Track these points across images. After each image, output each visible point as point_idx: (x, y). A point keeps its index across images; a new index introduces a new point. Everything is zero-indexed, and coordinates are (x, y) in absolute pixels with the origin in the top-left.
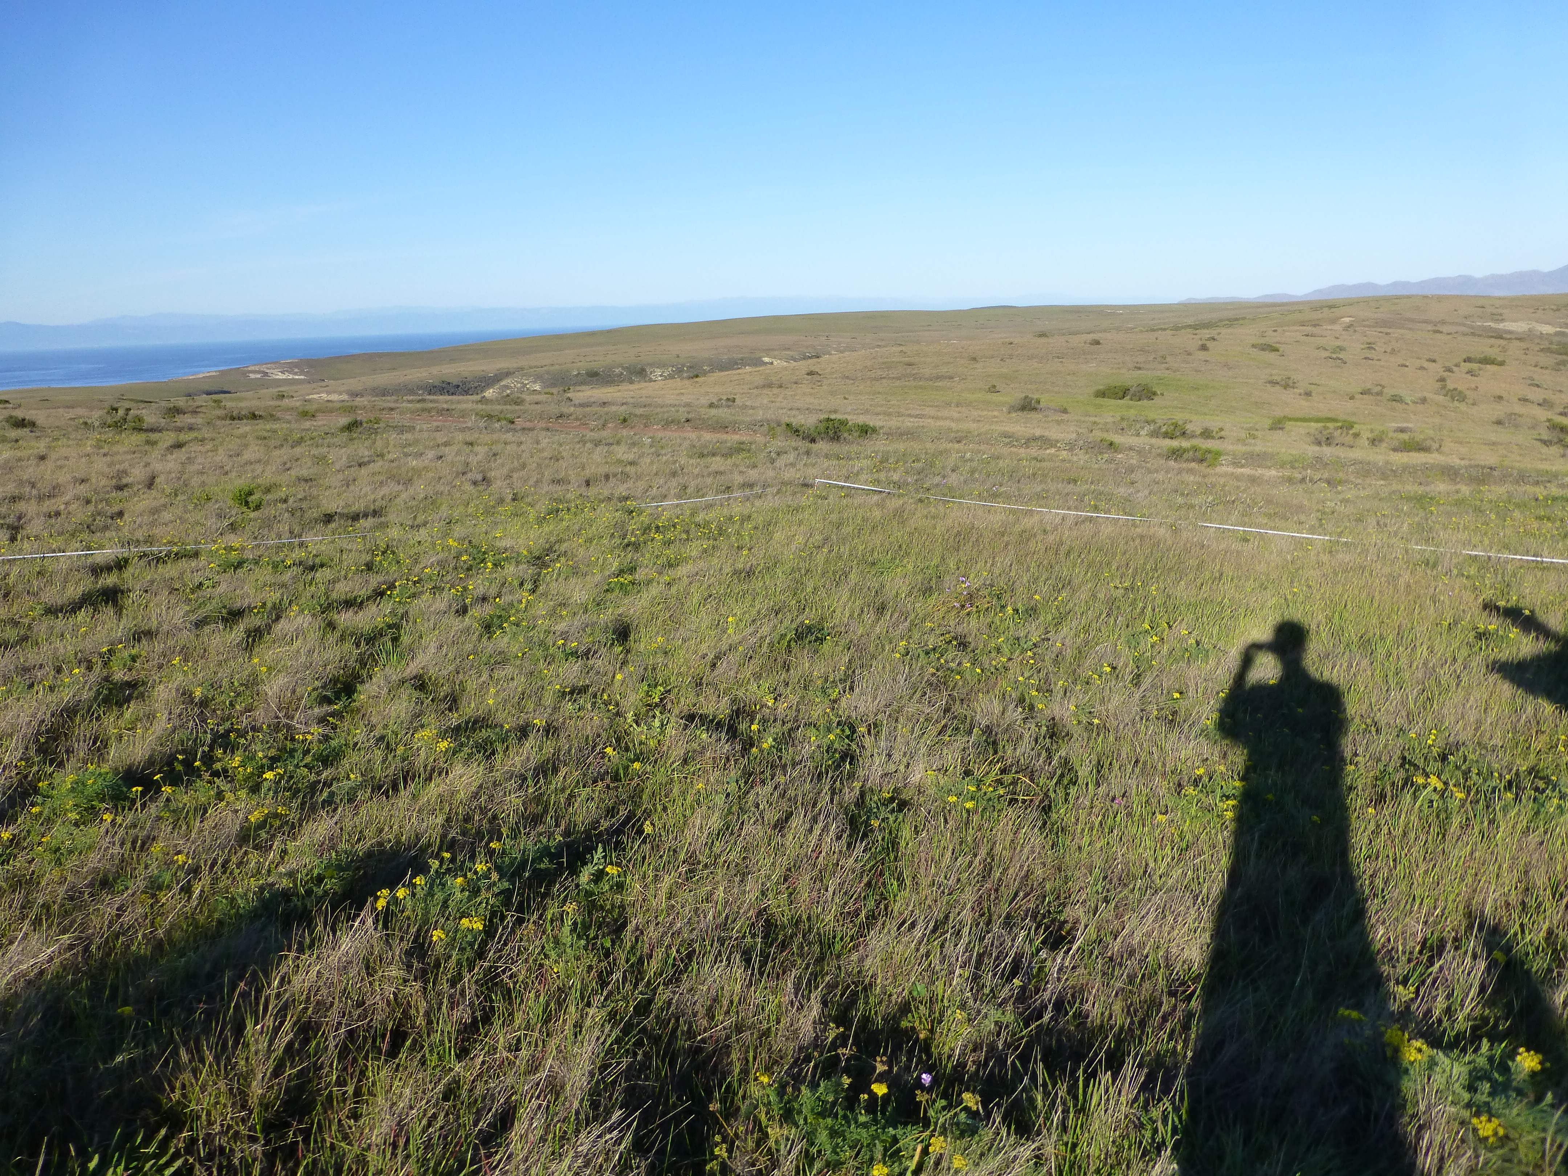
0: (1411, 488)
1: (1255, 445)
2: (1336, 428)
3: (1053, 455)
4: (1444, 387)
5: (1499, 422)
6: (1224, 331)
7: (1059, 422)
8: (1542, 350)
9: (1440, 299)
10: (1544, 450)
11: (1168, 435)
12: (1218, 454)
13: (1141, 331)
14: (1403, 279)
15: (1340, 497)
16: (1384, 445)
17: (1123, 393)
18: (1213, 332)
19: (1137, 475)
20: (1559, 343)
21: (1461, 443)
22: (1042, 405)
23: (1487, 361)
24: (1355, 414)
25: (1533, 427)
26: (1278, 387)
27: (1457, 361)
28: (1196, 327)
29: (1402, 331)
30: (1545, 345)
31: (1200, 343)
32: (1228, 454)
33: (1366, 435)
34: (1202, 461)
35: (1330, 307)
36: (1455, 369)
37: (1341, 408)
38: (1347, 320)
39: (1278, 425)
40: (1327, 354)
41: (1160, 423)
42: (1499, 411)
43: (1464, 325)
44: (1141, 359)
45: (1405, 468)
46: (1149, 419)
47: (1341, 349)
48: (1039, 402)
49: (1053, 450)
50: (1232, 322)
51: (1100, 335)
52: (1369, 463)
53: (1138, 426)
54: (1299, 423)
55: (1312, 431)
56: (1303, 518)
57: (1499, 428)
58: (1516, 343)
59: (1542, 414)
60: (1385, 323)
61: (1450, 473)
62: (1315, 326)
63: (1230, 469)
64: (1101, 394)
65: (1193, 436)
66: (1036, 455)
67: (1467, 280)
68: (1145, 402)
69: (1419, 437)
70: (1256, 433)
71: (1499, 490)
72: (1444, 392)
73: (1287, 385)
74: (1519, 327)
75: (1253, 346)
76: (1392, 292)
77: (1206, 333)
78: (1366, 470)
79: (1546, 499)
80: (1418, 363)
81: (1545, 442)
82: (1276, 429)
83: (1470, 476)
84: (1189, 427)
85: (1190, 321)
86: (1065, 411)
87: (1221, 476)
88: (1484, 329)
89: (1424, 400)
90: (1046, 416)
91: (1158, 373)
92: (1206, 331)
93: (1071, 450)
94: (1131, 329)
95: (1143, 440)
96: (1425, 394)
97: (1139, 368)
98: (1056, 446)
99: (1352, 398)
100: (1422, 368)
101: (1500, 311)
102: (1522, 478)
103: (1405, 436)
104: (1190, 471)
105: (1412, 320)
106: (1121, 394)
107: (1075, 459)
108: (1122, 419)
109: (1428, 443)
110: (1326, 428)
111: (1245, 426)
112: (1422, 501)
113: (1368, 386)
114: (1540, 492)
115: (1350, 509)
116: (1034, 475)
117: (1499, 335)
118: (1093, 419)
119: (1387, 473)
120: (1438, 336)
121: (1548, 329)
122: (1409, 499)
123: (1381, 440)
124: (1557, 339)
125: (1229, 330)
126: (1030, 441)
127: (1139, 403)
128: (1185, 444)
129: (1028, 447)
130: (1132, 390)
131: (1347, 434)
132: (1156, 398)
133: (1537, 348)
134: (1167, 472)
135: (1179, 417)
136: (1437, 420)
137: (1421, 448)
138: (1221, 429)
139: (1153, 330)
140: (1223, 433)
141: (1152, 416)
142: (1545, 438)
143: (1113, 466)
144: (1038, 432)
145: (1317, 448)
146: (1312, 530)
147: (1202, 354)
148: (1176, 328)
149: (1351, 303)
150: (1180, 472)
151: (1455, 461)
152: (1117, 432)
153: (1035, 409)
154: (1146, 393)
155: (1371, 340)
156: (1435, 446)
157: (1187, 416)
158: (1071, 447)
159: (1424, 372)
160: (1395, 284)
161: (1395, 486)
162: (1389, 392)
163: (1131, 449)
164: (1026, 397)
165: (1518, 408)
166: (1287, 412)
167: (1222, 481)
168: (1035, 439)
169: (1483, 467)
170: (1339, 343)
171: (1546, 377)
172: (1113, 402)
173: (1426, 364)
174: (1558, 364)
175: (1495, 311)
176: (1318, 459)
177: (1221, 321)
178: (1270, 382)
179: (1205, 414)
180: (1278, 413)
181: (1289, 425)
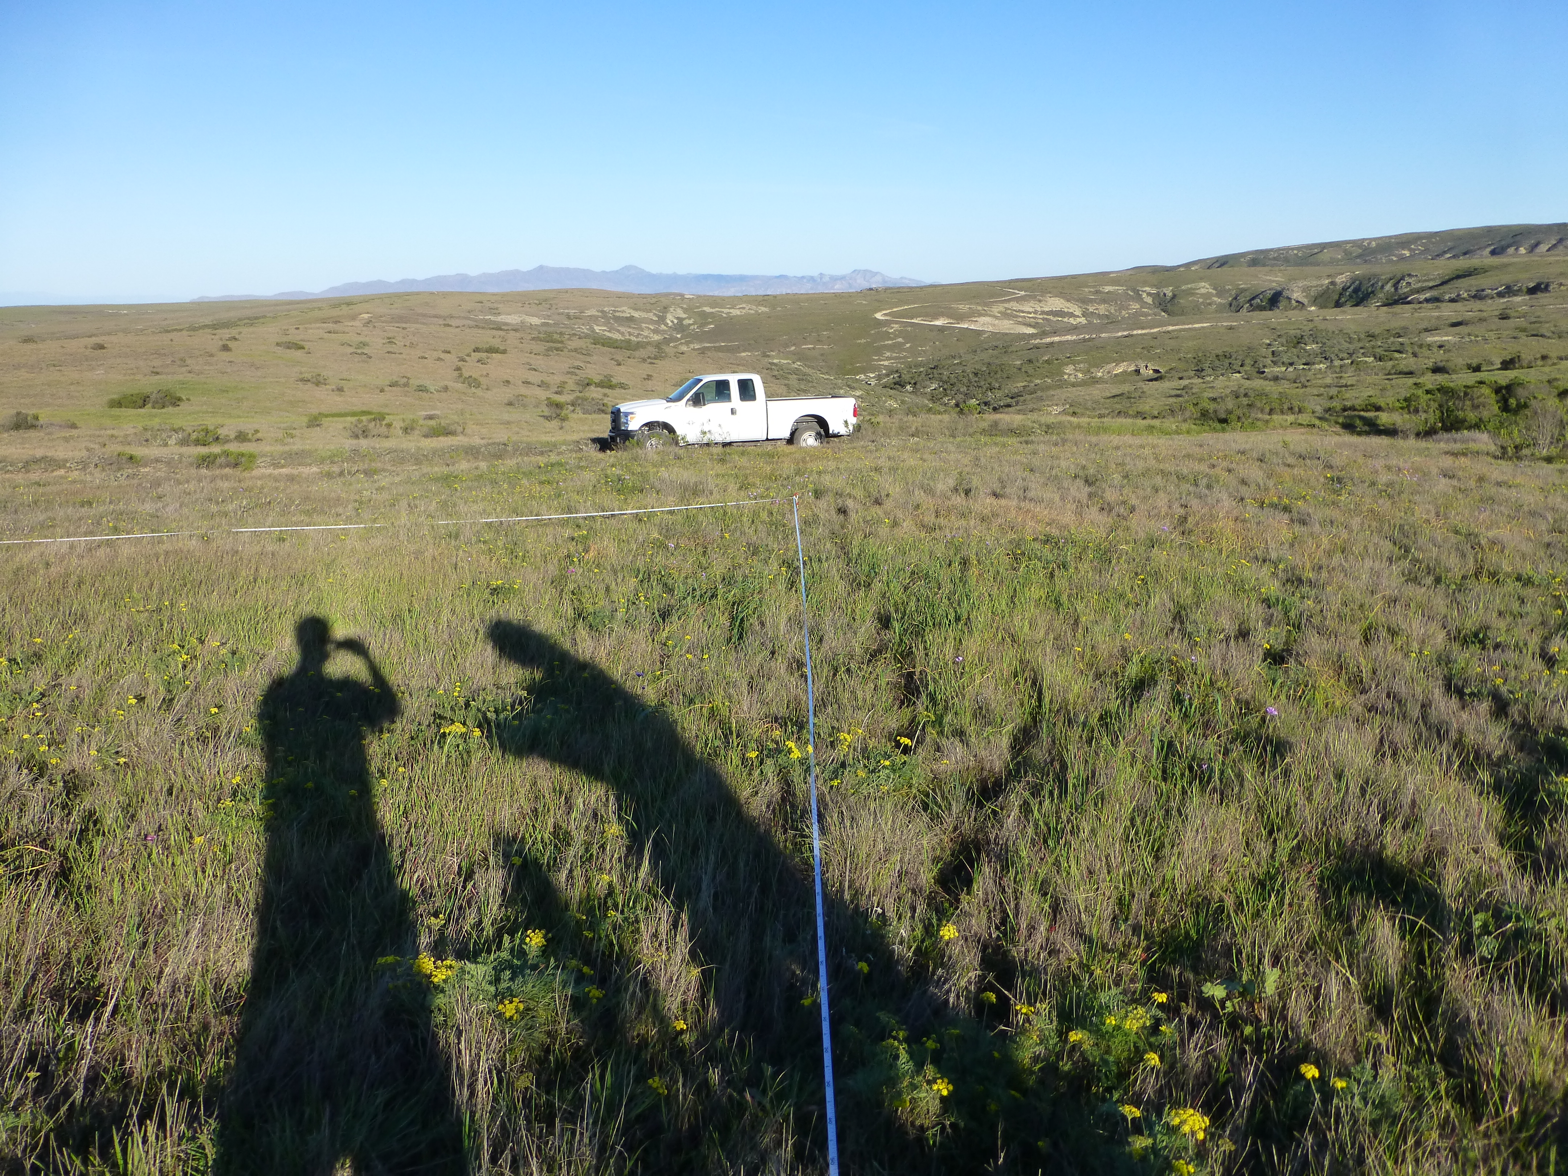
0: (439, 470)
1: (294, 444)
2: (370, 421)
3: (62, 477)
4: (461, 376)
5: (510, 404)
6: (245, 330)
7: (66, 440)
8: (533, 339)
9: (445, 295)
10: (547, 424)
11: (198, 442)
12: (252, 457)
13: (153, 333)
14: (410, 277)
15: (376, 485)
16: (417, 432)
17: (144, 401)
18: (234, 332)
19: (165, 488)
20: (546, 333)
21: (481, 424)
22: (42, 421)
23: (491, 350)
24: (387, 406)
25: (536, 406)
26: (310, 385)
27: (467, 351)
28: (215, 327)
29: (418, 326)
30: (535, 334)
31: (221, 343)
32: (265, 455)
33: (398, 425)
34: (236, 465)
35: (348, 304)
36: (467, 358)
37: (374, 401)
38: (366, 316)
39: (314, 422)
40: (352, 350)
41: (189, 430)
42: (508, 393)
43: (469, 319)
44: (157, 363)
45: (435, 452)
46: (176, 426)
47: (365, 344)
48: (36, 418)
49: (62, 472)
50: (252, 321)
51: (103, 338)
52: (402, 451)
53: (164, 435)
54: (336, 419)
55: (348, 425)
56: (340, 510)
57: (510, 408)
58: (512, 333)
59: (543, 394)
60: (401, 319)
61: (472, 452)
62: (336, 322)
63: (270, 471)
64: (118, 404)
65: (227, 441)
66: (37, 479)
67: (464, 278)
68: (170, 409)
69: (443, 422)
70: (294, 432)
71: (511, 463)
72: (461, 379)
73: (318, 382)
74: (513, 319)
75: (278, 344)
76: (402, 289)
77: (226, 333)
78: (400, 458)
79: (546, 466)
80: (436, 354)
81: (547, 418)
82: (313, 426)
83: (489, 452)
84: (222, 432)
85: (208, 321)
86: (74, 426)
87: (260, 478)
88: (487, 322)
89: (446, 389)
90: (50, 434)
91: (181, 377)
92: (226, 331)
93: (84, 469)
94: (142, 330)
95: (173, 450)
96: (446, 383)
97: (157, 373)
98: (64, 467)
99: (382, 391)
100: (439, 359)
101: (496, 305)
102: (529, 450)
103: (432, 423)
104: (226, 478)
105: (424, 315)
106: (141, 402)
107: (89, 478)
108: (145, 429)
109: (453, 428)
110: (360, 421)
111: (282, 425)
112: (447, 480)
113: (395, 378)
114: (542, 461)
115: (385, 495)
116: (35, 502)
117: (498, 327)
118: (109, 432)
119: (419, 459)
120: (447, 329)
121: (535, 321)
122: (436, 480)
123: (413, 429)
124: (544, 329)
125: (251, 329)
126: (28, 465)
127: (163, 410)
128: (216, 449)
129: (28, 471)
130: (153, 397)
131: (381, 425)
132: (181, 404)
133: (530, 337)
134: (200, 481)
135: (210, 422)
136: (460, 406)
137: (447, 432)
138: (257, 431)
139: (168, 331)
140: (259, 435)
141: (178, 423)
142: (546, 414)
143: (135, 482)
144: (39, 453)
145: (355, 442)
146: (349, 520)
147: (225, 355)
148: (193, 329)
149: (367, 300)
150: (213, 479)
151: (477, 441)
152: (141, 445)
153: (33, 427)
154: (168, 399)
155: (390, 335)
156: (459, 429)
157: (220, 421)
158: (84, 465)
159: (442, 363)
160: (403, 282)
161: (426, 469)
162: (414, 382)
163: (157, 460)
164: (18, 414)
165: (523, 390)
166: (324, 409)
167: (259, 483)
168: (36, 461)
169: (499, 444)
170: (361, 339)
171: (539, 362)
172: (131, 411)
173: (442, 356)
174: (547, 350)
175: (492, 306)
176: (355, 451)
177: (240, 320)
178: (302, 380)
179: (239, 417)
180: (315, 411)
181: (325, 421)
